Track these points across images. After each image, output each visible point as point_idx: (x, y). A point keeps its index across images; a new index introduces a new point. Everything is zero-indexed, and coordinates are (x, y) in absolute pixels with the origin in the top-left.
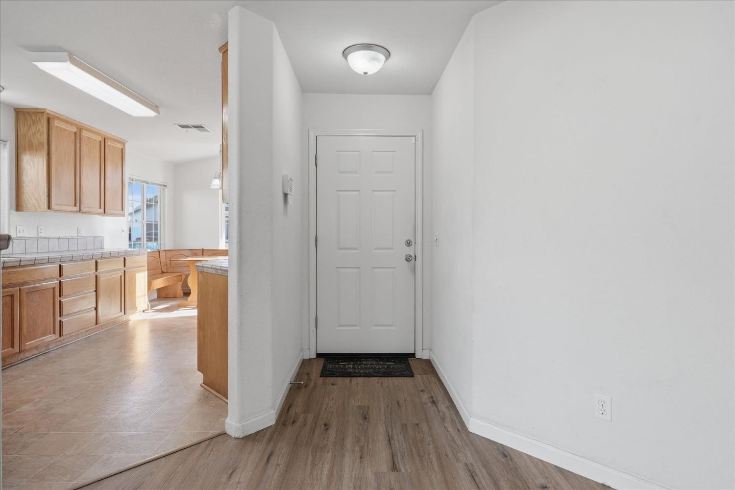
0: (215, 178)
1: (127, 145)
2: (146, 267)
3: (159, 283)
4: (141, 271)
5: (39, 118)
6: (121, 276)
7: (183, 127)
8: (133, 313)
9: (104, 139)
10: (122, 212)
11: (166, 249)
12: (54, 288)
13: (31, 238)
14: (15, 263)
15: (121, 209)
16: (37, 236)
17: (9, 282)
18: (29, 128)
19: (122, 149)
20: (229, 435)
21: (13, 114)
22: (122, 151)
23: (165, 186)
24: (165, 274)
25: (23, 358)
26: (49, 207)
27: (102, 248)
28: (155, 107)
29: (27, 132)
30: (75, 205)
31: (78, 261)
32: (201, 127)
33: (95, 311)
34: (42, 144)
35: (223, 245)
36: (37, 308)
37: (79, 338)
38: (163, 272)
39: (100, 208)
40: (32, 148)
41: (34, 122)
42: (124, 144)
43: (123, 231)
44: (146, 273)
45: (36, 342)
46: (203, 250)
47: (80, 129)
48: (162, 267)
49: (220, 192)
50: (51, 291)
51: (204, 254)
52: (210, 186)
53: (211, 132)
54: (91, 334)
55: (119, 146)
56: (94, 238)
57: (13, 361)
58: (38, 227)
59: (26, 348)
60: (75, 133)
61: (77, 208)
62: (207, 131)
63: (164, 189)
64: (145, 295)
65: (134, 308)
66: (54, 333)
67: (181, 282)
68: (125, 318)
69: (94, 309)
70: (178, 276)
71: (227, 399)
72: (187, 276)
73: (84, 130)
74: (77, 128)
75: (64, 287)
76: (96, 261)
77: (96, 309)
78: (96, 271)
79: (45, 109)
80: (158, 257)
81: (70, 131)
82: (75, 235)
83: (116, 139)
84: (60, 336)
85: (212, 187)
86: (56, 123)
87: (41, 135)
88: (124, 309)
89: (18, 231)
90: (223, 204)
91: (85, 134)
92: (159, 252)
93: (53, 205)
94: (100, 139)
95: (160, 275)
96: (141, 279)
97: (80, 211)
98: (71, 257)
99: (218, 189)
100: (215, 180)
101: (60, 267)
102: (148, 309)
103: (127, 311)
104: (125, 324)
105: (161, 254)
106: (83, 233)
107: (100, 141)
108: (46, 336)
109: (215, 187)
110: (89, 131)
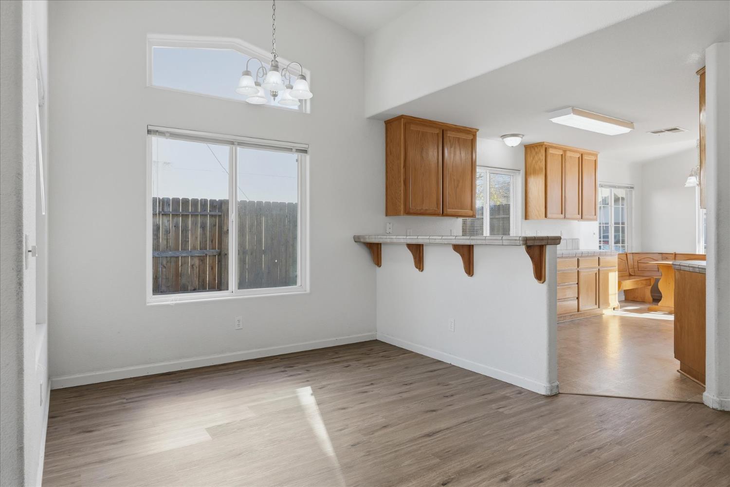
0: (691, 175)
1: (599, 156)
2: (617, 267)
3: (628, 284)
4: (611, 271)
5: (540, 150)
6: (596, 274)
8: (606, 308)
9: (582, 154)
10: (595, 217)
11: (633, 252)
15: (594, 213)
18: (533, 158)
19: (595, 160)
20: (706, 406)
21: (524, 150)
22: (596, 162)
23: (632, 188)
24: (633, 277)
26: (546, 216)
27: (578, 249)
28: (629, 124)
29: (532, 161)
30: (562, 214)
31: (566, 258)
33: (577, 300)
34: (541, 169)
35: (700, 250)
38: (630, 275)
39: (579, 214)
40: (535, 172)
41: (537, 153)
42: (596, 155)
43: (594, 234)
44: (617, 273)
46: (676, 254)
47: (565, 151)
48: (630, 270)
49: (697, 189)
51: (676, 258)
52: (685, 185)
53: (687, 131)
54: (575, 318)
55: (593, 158)
56: (572, 239)
60: (562, 155)
61: (563, 216)
63: (631, 191)
64: (616, 294)
65: (607, 303)
67: (651, 287)
68: (598, 311)
69: (576, 298)
70: (647, 280)
71: (705, 384)
72: (657, 281)
73: (568, 151)
74: (563, 151)
76: (578, 259)
77: (578, 298)
78: (578, 267)
79: (544, 142)
80: (626, 260)
81: (559, 154)
83: (590, 153)
85: (687, 185)
86: (550, 151)
87: (541, 162)
88: (598, 302)
90: (701, 210)
91: (568, 154)
92: (626, 255)
93: (549, 215)
94: (578, 155)
95: (628, 278)
96: (613, 277)
97: (565, 218)
99: (694, 187)
100: (692, 177)
102: (617, 308)
103: (601, 306)
104: (600, 316)
105: (628, 257)
106: (565, 236)
109: (691, 185)
110: (571, 151)
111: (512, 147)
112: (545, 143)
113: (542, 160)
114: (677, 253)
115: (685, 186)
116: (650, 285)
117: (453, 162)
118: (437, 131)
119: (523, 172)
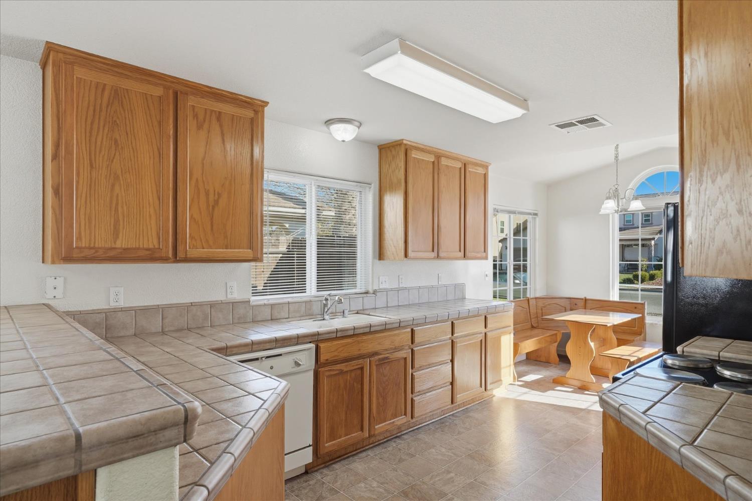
0: (608, 198)
1: (489, 168)
2: (512, 327)
3: (529, 345)
4: (505, 333)
5: (398, 152)
6: (481, 341)
7: (562, 126)
8: (496, 387)
9: (465, 164)
10: (484, 254)
11: (537, 296)
12: (405, 359)
13: (392, 290)
14: (365, 329)
15: (483, 250)
16: (397, 287)
17: (360, 353)
18: (389, 165)
19: (485, 174)
21: (377, 151)
22: (485, 176)
23: (536, 214)
24: (536, 331)
25: (374, 441)
26: (406, 255)
27: (463, 298)
28: (522, 102)
29: (388, 170)
30: (433, 251)
31: (432, 323)
32: (593, 120)
33: (451, 386)
34: (399, 182)
35: (614, 295)
36: (387, 383)
37: (433, 419)
38: (533, 327)
39: (460, 251)
40: (392, 188)
41: (393, 157)
42: (486, 167)
44: (512, 335)
45: (385, 425)
46: (586, 300)
47: (438, 156)
48: (532, 320)
50: (402, 362)
51: (587, 305)
52: (600, 211)
53: (608, 125)
54: (446, 414)
55: (481, 171)
56: (456, 285)
57: (365, 445)
58: (399, 276)
59: (376, 432)
60: (433, 162)
61: (434, 254)
62: (601, 124)
63: (535, 218)
64: (510, 366)
65: (498, 381)
66: (405, 414)
67: (556, 344)
68: (486, 394)
69: (449, 384)
70: (553, 335)
73: (443, 158)
74: (435, 156)
75: (416, 356)
76: (452, 322)
77: (452, 383)
78: (452, 335)
79: (403, 140)
80: (528, 307)
81: (428, 161)
82: (435, 283)
83: (478, 163)
84: (412, 418)
85: (602, 212)
86: (414, 154)
87: (399, 171)
88: (485, 383)
89: (380, 282)
91: (444, 161)
92: (528, 300)
93: (410, 254)
94: (459, 165)
95: (529, 333)
96: (507, 341)
97: (438, 257)
98: (423, 319)
99: (611, 215)
100: (609, 201)
101: (412, 331)
103: (489, 387)
105: (530, 303)
106: (443, 282)
107: (460, 168)
108: (396, 418)
109: (608, 212)
110: (448, 157)
111: (343, 141)
112: (404, 142)
113: (401, 167)
114: (587, 298)
115: (600, 213)
116: (556, 342)
117: (204, 159)
118: (158, 91)
119: (375, 186)
